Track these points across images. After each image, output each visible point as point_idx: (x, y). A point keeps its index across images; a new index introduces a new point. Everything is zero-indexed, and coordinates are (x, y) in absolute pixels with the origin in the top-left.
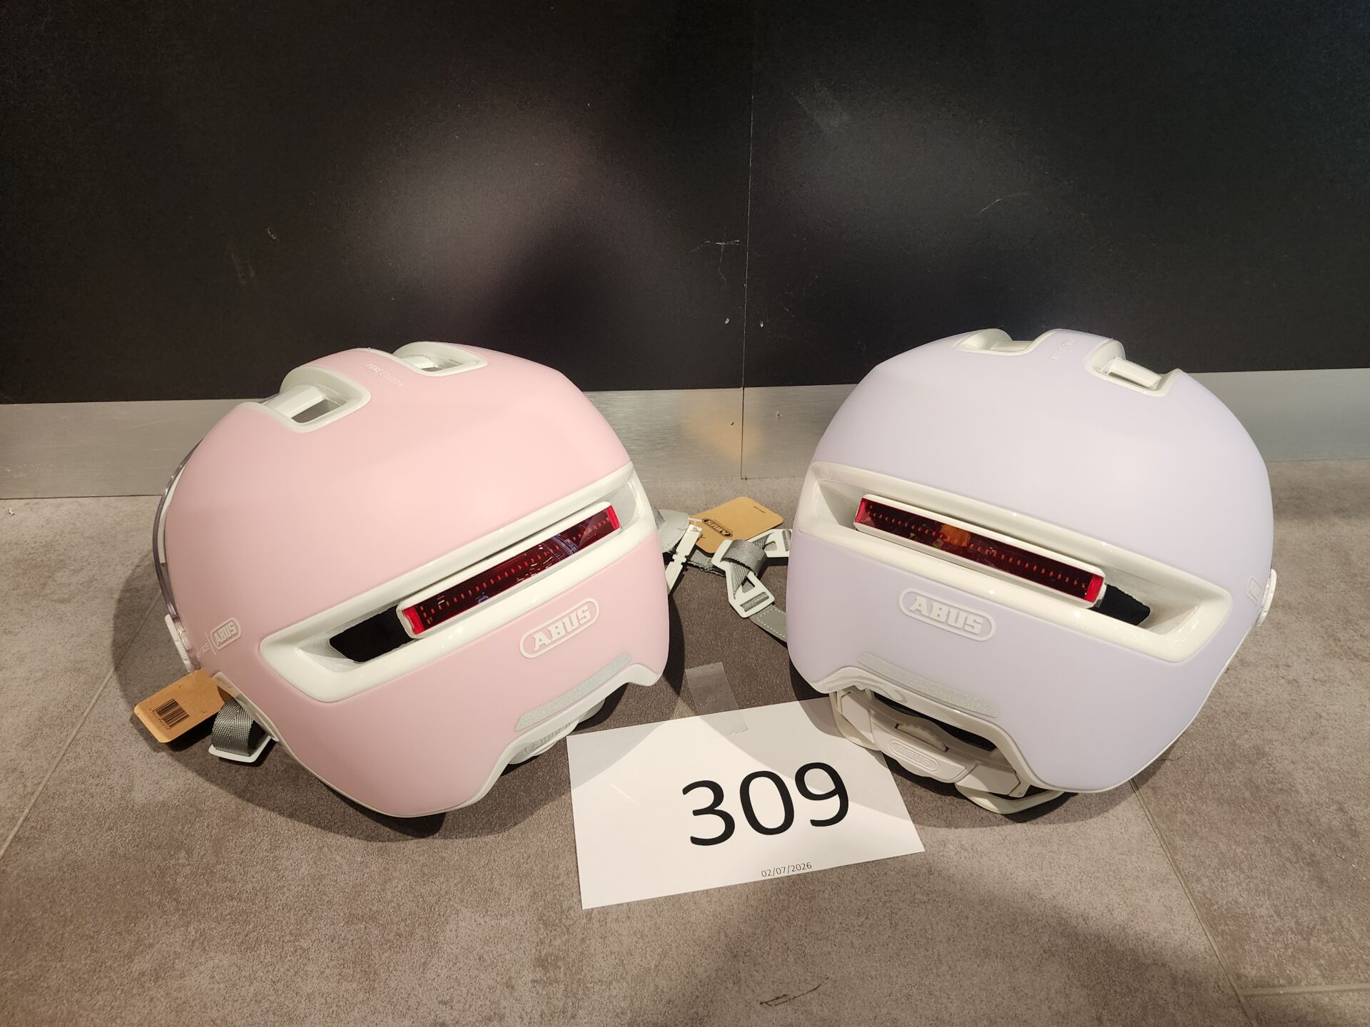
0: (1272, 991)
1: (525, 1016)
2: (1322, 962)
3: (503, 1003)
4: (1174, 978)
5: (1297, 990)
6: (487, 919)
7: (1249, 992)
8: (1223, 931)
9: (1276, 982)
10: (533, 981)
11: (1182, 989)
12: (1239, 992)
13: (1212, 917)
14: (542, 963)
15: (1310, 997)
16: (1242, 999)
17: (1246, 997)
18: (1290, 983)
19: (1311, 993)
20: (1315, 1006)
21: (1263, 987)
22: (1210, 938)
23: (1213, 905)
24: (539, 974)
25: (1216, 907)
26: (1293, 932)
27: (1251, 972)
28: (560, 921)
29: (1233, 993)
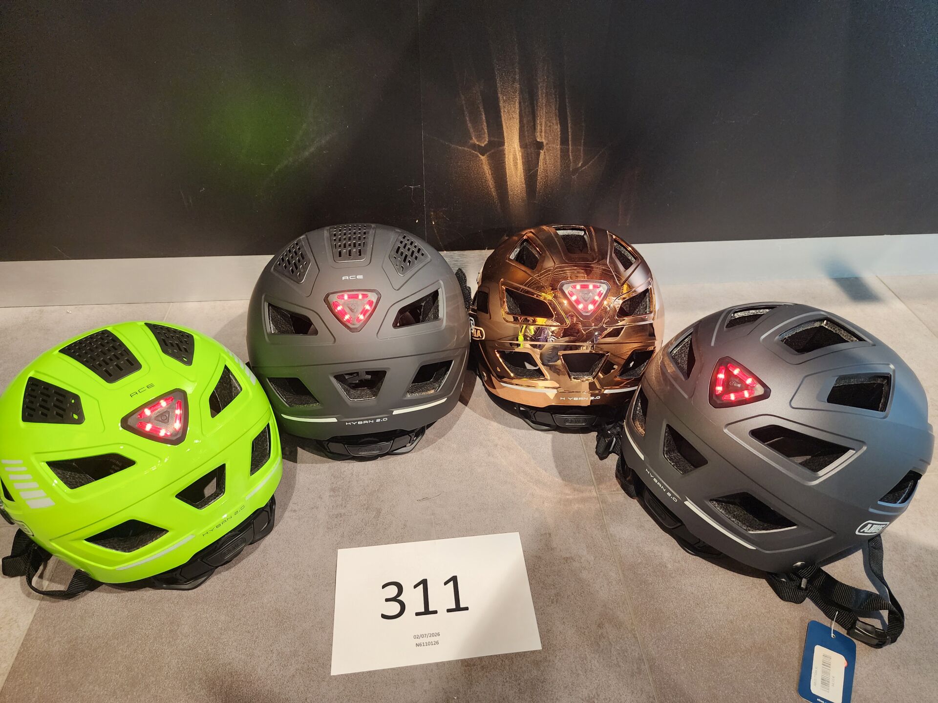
1: (326, 507)
3: (318, 503)
6: (310, 476)
8: (598, 474)
9: (612, 490)
10: (329, 496)
12: (598, 493)
13: (595, 469)
14: (333, 490)
16: (599, 496)
22: (592, 476)
24: (332, 493)
25: (597, 465)
28: (340, 476)
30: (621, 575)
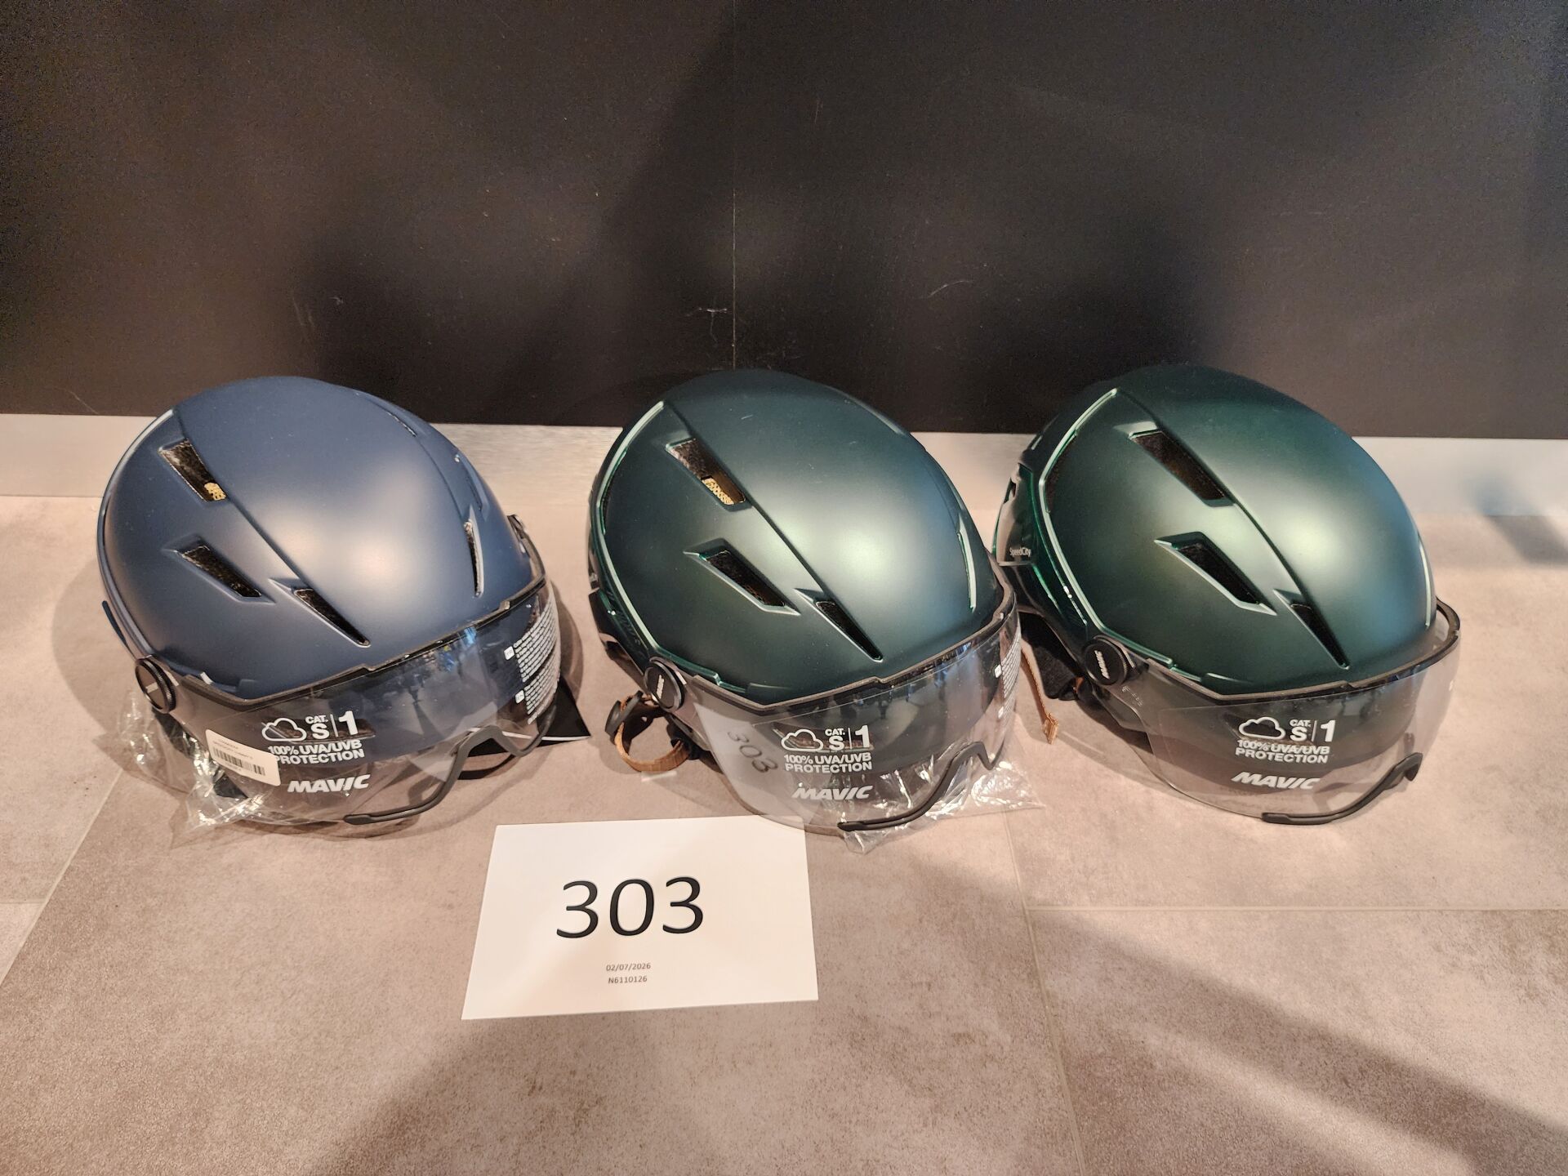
0: (1049, 908)
2: (1094, 892)
4: (982, 898)
5: (1068, 908)
7: (1032, 908)
8: (1028, 868)
9: (1055, 903)
11: (986, 904)
12: (1026, 907)
13: (1024, 858)
15: (1076, 914)
16: (1027, 913)
17: (1030, 911)
18: (1065, 905)
19: (1077, 911)
20: (1077, 919)
21: (1044, 905)
22: (1017, 872)
23: (1026, 851)
25: (1028, 852)
26: (1079, 871)
27: (1039, 896)
29: (1021, 908)
30: (1064, 1077)
